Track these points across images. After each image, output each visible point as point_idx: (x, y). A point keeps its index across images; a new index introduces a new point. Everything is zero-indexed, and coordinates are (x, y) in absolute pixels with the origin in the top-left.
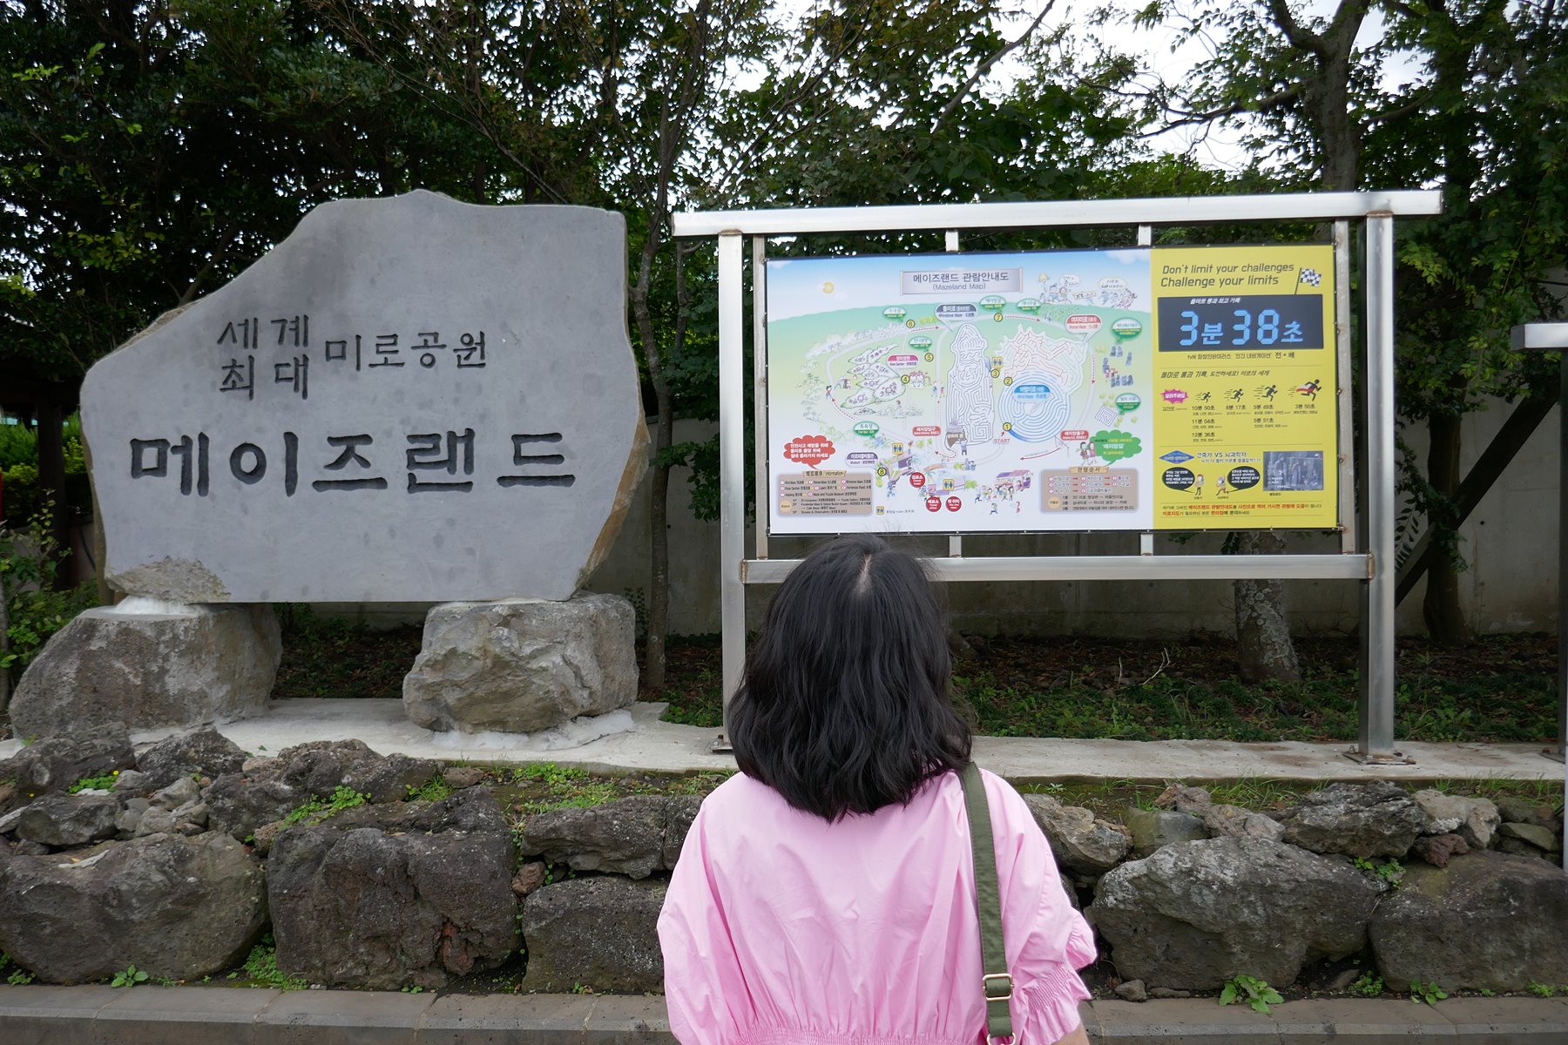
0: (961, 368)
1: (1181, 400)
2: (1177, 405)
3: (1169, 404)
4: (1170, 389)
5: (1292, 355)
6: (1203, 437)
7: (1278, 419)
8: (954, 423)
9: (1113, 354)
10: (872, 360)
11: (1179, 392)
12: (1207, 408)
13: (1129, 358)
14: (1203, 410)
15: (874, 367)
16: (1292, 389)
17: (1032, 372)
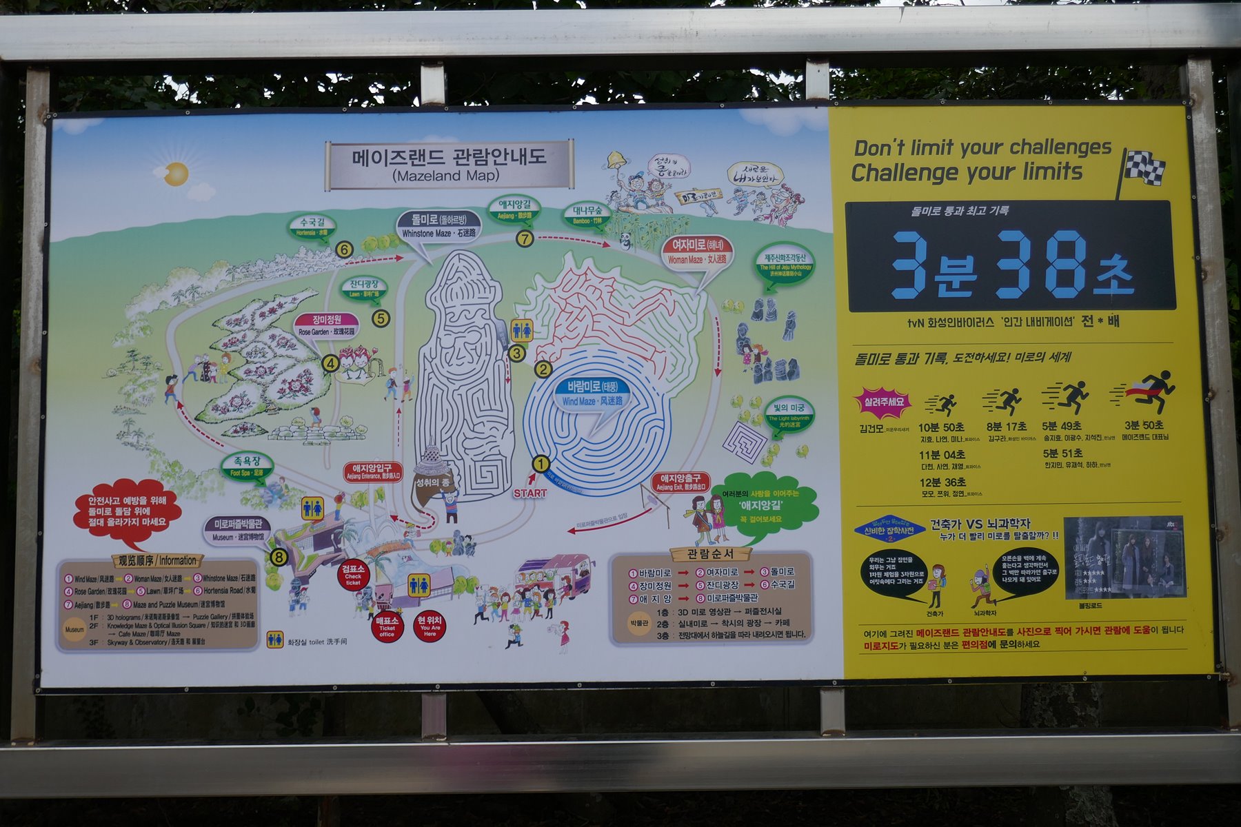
0: (447, 341)
1: (896, 411)
2: (888, 421)
3: (871, 418)
4: (873, 387)
5: (1114, 321)
6: (943, 487)
7: (1091, 451)
8: (431, 455)
9: (758, 315)
10: (260, 323)
11: (892, 394)
12: (948, 427)
13: (791, 324)
14: (941, 432)
15: (265, 337)
16: (1117, 391)
17: (592, 351)
